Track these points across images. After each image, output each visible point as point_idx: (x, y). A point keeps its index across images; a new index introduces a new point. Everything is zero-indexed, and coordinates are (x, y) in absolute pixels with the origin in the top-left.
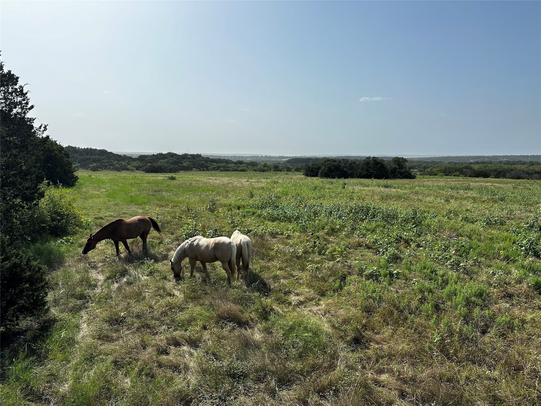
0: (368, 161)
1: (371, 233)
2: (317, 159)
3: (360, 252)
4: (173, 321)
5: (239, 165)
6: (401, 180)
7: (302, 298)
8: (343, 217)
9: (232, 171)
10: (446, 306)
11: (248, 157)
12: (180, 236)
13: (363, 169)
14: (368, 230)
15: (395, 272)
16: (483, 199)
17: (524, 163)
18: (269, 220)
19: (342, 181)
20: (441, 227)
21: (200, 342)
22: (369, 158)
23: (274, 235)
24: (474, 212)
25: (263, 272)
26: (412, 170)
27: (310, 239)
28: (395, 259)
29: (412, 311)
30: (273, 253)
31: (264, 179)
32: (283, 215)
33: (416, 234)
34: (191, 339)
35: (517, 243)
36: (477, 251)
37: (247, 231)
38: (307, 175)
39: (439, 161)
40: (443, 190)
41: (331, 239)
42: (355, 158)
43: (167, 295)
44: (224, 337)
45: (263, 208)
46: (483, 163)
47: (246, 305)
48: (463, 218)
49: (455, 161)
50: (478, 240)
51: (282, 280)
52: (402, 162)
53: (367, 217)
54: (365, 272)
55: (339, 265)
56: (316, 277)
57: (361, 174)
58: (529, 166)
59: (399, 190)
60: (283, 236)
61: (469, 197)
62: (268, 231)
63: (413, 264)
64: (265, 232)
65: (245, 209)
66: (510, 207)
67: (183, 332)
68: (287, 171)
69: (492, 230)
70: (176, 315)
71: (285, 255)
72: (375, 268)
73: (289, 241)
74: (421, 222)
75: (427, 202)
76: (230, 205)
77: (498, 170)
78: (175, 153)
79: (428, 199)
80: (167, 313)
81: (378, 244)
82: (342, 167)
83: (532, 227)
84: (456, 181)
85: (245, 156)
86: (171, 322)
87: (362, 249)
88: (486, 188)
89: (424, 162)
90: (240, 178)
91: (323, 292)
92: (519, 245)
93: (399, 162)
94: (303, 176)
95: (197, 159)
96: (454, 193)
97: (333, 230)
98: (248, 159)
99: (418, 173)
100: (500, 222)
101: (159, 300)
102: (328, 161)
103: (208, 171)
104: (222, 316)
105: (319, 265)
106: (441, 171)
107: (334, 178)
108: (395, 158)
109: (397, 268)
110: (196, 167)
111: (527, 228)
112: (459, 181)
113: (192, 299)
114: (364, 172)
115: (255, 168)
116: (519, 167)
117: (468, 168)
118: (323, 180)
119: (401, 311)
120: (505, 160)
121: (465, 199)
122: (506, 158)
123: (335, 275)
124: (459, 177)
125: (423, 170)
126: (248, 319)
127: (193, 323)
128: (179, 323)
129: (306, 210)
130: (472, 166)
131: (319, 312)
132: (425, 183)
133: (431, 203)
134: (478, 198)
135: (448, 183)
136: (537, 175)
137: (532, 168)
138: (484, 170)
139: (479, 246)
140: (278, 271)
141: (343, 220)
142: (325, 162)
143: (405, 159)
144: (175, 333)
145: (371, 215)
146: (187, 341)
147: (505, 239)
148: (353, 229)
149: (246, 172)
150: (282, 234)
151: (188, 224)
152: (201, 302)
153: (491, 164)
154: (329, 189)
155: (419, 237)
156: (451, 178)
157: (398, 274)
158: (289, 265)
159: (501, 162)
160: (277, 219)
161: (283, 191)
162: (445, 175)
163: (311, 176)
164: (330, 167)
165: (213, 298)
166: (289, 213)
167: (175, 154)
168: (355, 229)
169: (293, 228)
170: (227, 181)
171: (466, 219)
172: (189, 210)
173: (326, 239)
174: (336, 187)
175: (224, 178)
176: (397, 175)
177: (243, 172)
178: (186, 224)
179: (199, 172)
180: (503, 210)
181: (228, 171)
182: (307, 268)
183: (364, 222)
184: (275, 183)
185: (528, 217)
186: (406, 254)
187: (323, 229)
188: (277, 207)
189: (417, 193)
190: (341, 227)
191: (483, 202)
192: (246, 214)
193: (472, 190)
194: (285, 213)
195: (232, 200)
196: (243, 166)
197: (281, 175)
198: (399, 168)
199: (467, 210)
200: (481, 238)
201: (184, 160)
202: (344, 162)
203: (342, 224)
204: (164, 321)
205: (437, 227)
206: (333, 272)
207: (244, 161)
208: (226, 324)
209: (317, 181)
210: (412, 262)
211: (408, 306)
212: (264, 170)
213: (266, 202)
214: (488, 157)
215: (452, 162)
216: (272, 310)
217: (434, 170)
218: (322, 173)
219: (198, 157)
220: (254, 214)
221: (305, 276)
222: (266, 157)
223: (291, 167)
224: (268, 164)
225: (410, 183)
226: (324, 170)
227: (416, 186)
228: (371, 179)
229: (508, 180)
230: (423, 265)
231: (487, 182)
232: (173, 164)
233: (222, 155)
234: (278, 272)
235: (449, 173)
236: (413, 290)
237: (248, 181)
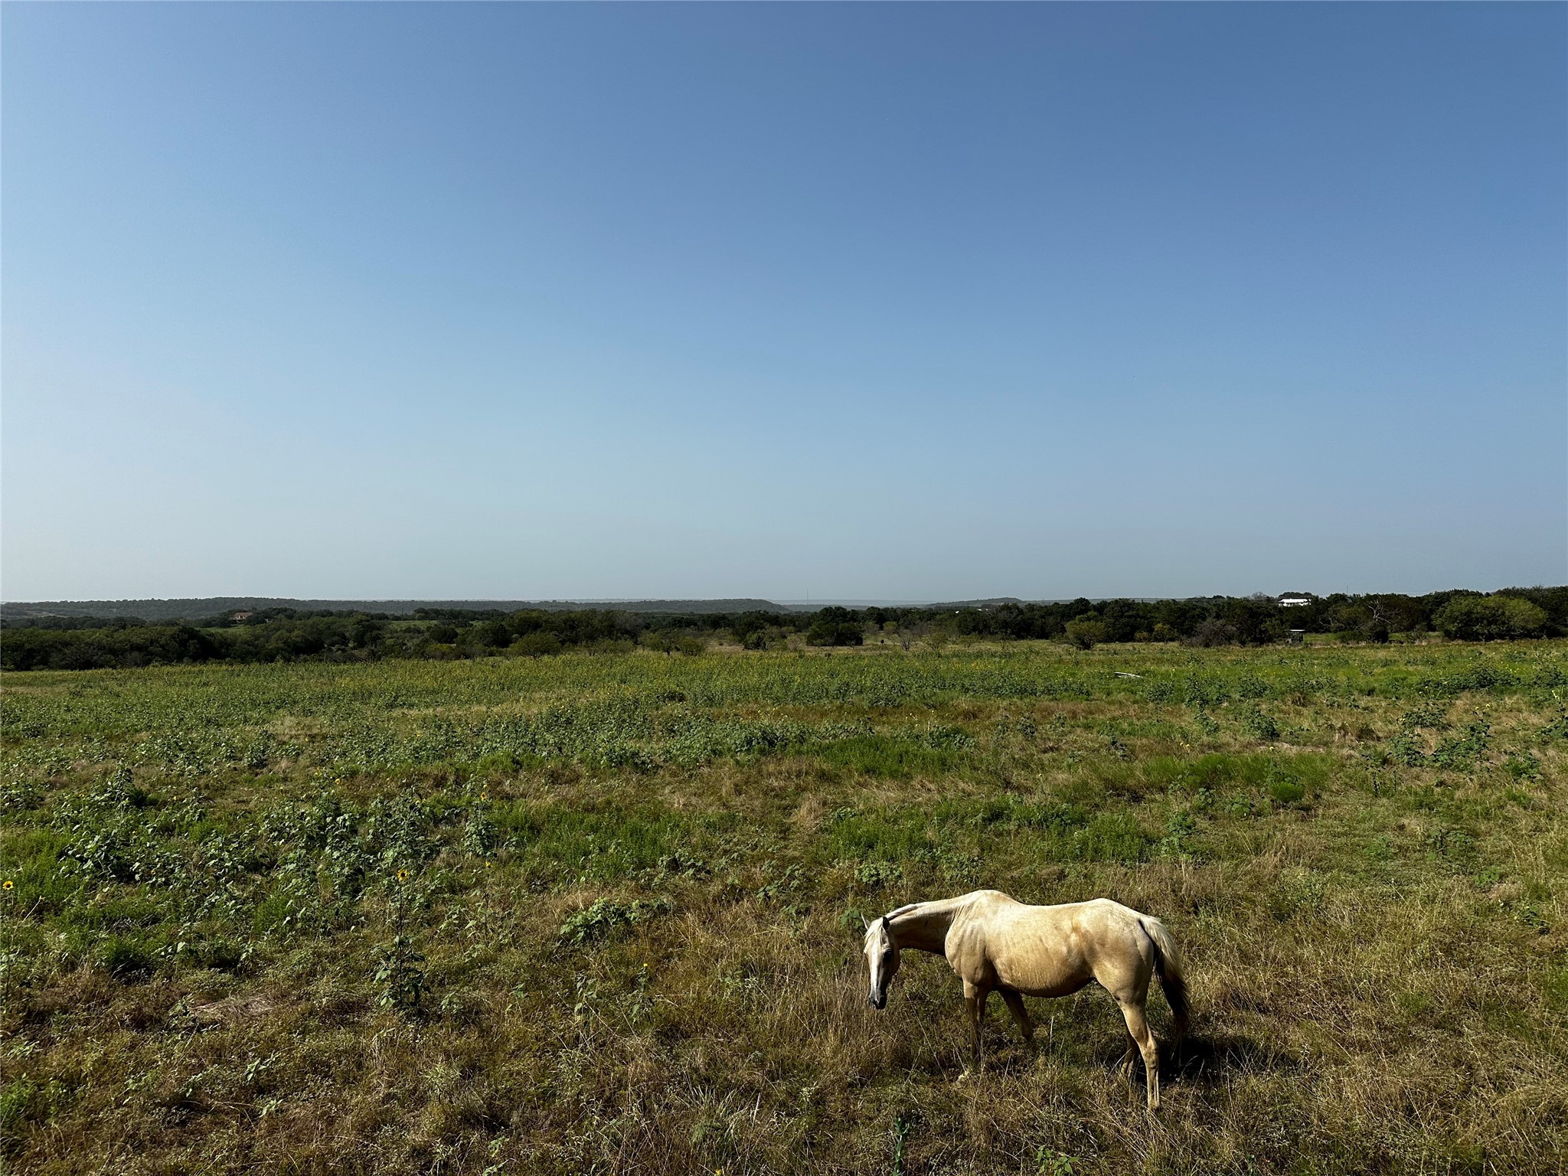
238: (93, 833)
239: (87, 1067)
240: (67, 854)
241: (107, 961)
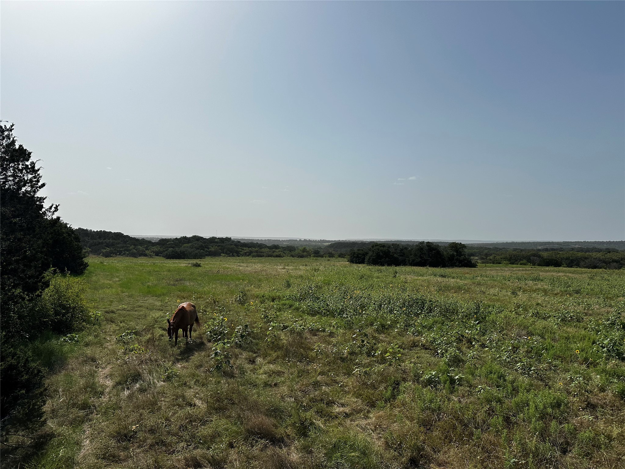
0: (422, 247)
1: (428, 330)
2: (362, 244)
3: (416, 354)
4: (193, 436)
5: (274, 250)
6: (461, 268)
7: (347, 410)
8: (395, 311)
9: (266, 256)
10: (518, 419)
11: (284, 241)
12: (204, 334)
13: (415, 255)
14: (424, 327)
15: (457, 377)
16: (556, 292)
17: (599, 251)
18: (308, 314)
19: (392, 269)
20: (508, 324)
21: (225, 462)
22: (422, 243)
23: (314, 332)
24: (546, 307)
25: (301, 377)
26: (472, 258)
27: (356, 337)
28: (457, 361)
29: (478, 425)
30: (313, 354)
31: (303, 265)
32: (325, 308)
33: (480, 332)
34: (215, 459)
35: (598, 343)
36: (551, 352)
37: (282, 327)
38: (352, 261)
39: (503, 247)
40: (509, 281)
41: (382, 337)
42: (407, 243)
43: (186, 404)
44: (254, 457)
45: (302, 300)
46: (553, 250)
47: (281, 418)
48: (533, 313)
49: (521, 248)
50: (553, 340)
51: (324, 387)
52: (460, 248)
53: (422, 311)
54: (422, 377)
55: (391, 369)
56: (365, 384)
57: (413, 261)
58: (605, 254)
59: (458, 280)
60: (325, 334)
61: (539, 289)
62: (307, 327)
63: (477, 367)
64: (303, 328)
65: (281, 300)
66: (586, 301)
67: (205, 451)
68: (330, 257)
69: (567, 328)
70: (197, 430)
71: (327, 356)
72: (434, 373)
73: (332, 339)
74: (485, 318)
75: (491, 295)
76: (263, 296)
77: (571, 258)
78: (201, 236)
79: (492, 291)
80: (186, 427)
81: (435, 343)
82: (392, 253)
83: (613, 324)
84: (523, 270)
85: (281, 239)
86: (190, 438)
87: (418, 350)
88: (558, 278)
89: (486, 249)
90: (275, 265)
91: (373, 402)
92: (600, 346)
93: (457, 248)
94: (347, 263)
95: (226, 243)
96: (522, 284)
97: (383, 326)
98: (284, 243)
99: (479, 261)
100: (576, 318)
101: (177, 410)
102: (376, 246)
103: (239, 256)
104: (252, 432)
105: (368, 369)
106: (505, 259)
107: (383, 265)
108: (451, 243)
109: (460, 373)
110: (225, 253)
111: (608, 325)
112: (526, 270)
113: (216, 410)
114: (417, 258)
115: (293, 253)
116: (594, 255)
117: (537, 256)
118: (370, 267)
119: (466, 425)
120: (577, 246)
121: (535, 291)
122: (578, 244)
123: (386, 382)
124: (526, 266)
125: (484, 257)
126: (283, 436)
127: (218, 440)
128: (200, 440)
129: (351, 302)
130: (541, 253)
131: (368, 427)
132: (488, 272)
133: (495, 295)
134: (549, 290)
135: (515, 273)
136: (615, 264)
137: (608, 255)
138: (554, 258)
139: (553, 347)
140: (318, 375)
141: (395, 315)
142: (373, 247)
143: (464, 245)
144: (195, 452)
145: (427, 310)
146: (209, 462)
147: (583, 339)
148: (406, 326)
149: (282, 258)
150: (324, 331)
151: (214, 319)
152: (227, 413)
153: (562, 251)
154: (378, 277)
155: (483, 335)
156: (517, 267)
157: (460, 379)
158: (332, 369)
159: (573, 249)
160: (318, 313)
161: (325, 280)
162: (510, 264)
163: (356, 263)
164: (379, 253)
165: (242, 409)
166: (332, 306)
167: (202, 238)
168: (409, 326)
169: (336, 323)
170: (260, 269)
171: (536, 315)
172: (215, 302)
173: (375, 337)
174: (386, 276)
175: (256, 265)
176: (456, 263)
177: (278, 258)
178: (211, 319)
179: (229, 258)
180: (579, 304)
181: (261, 256)
182: (354, 372)
183: (419, 317)
184: (315, 270)
185: (608, 313)
186: (469, 355)
187: (372, 324)
188: (318, 299)
189: (479, 284)
190: (393, 322)
191: (556, 294)
192: (281, 306)
193: (542, 280)
194: (328, 305)
195: (265, 290)
196: (279, 251)
197: (323, 262)
198: (457, 255)
199: (538, 304)
200: (555, 337)
201: (212, 245)
202: (394, 247)
203: (394, 320)
204: (182, 437)
205: (503, 324)
206: (384, 378)
207: (280, 246)
208: (257, 441)
209: (363, 268)
210: (476, 365)
211: (474, 419)
212: (303, 255)
213: (306, 293)
214: (558, 243)
215: (517, 249)
216: (312, 424)
217: (498, 257)
218: (369, 259)
219: (228, 241)
220: (291, 306)
221: (350, 382)
222: (305, 240)
223: (333, 252)
224: (308, 249)
225: (470, 272)
226: (371, 256)
227: (478, 276)
228: (425, 268)
229: (583, 269)
230: (489, 369)
231: (559, 272)
232: (198, 249)
233: (255, 239)
234: (319, 378)
235: (515, 261)
236: (479, 399)
237: (284, 268)
238: (606, 337)
239: (615, 434)
240: (596, 343)
241: (618, 392)
